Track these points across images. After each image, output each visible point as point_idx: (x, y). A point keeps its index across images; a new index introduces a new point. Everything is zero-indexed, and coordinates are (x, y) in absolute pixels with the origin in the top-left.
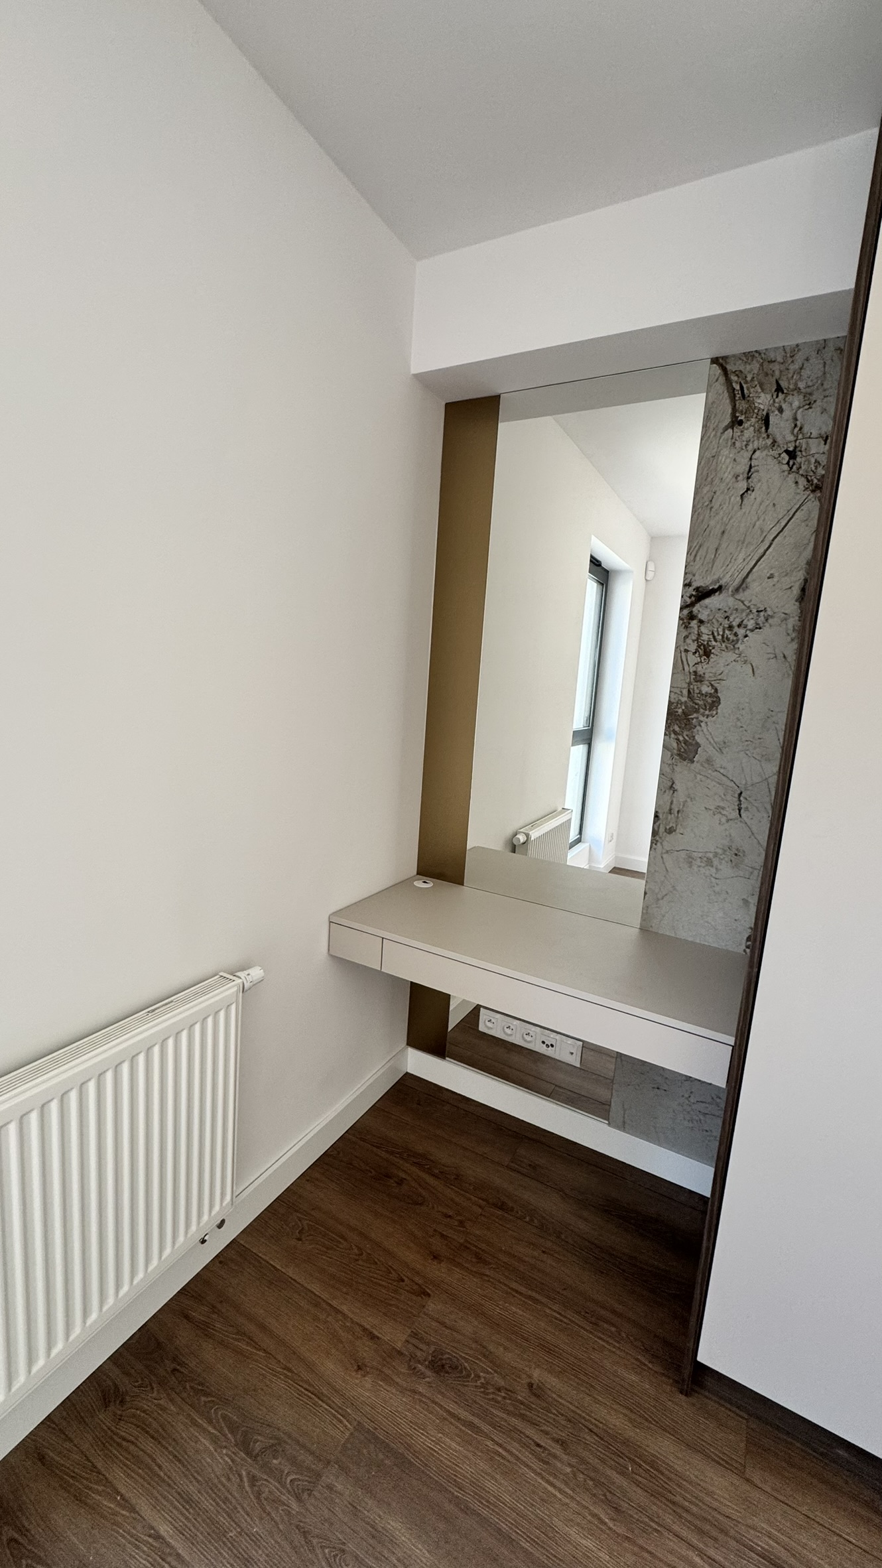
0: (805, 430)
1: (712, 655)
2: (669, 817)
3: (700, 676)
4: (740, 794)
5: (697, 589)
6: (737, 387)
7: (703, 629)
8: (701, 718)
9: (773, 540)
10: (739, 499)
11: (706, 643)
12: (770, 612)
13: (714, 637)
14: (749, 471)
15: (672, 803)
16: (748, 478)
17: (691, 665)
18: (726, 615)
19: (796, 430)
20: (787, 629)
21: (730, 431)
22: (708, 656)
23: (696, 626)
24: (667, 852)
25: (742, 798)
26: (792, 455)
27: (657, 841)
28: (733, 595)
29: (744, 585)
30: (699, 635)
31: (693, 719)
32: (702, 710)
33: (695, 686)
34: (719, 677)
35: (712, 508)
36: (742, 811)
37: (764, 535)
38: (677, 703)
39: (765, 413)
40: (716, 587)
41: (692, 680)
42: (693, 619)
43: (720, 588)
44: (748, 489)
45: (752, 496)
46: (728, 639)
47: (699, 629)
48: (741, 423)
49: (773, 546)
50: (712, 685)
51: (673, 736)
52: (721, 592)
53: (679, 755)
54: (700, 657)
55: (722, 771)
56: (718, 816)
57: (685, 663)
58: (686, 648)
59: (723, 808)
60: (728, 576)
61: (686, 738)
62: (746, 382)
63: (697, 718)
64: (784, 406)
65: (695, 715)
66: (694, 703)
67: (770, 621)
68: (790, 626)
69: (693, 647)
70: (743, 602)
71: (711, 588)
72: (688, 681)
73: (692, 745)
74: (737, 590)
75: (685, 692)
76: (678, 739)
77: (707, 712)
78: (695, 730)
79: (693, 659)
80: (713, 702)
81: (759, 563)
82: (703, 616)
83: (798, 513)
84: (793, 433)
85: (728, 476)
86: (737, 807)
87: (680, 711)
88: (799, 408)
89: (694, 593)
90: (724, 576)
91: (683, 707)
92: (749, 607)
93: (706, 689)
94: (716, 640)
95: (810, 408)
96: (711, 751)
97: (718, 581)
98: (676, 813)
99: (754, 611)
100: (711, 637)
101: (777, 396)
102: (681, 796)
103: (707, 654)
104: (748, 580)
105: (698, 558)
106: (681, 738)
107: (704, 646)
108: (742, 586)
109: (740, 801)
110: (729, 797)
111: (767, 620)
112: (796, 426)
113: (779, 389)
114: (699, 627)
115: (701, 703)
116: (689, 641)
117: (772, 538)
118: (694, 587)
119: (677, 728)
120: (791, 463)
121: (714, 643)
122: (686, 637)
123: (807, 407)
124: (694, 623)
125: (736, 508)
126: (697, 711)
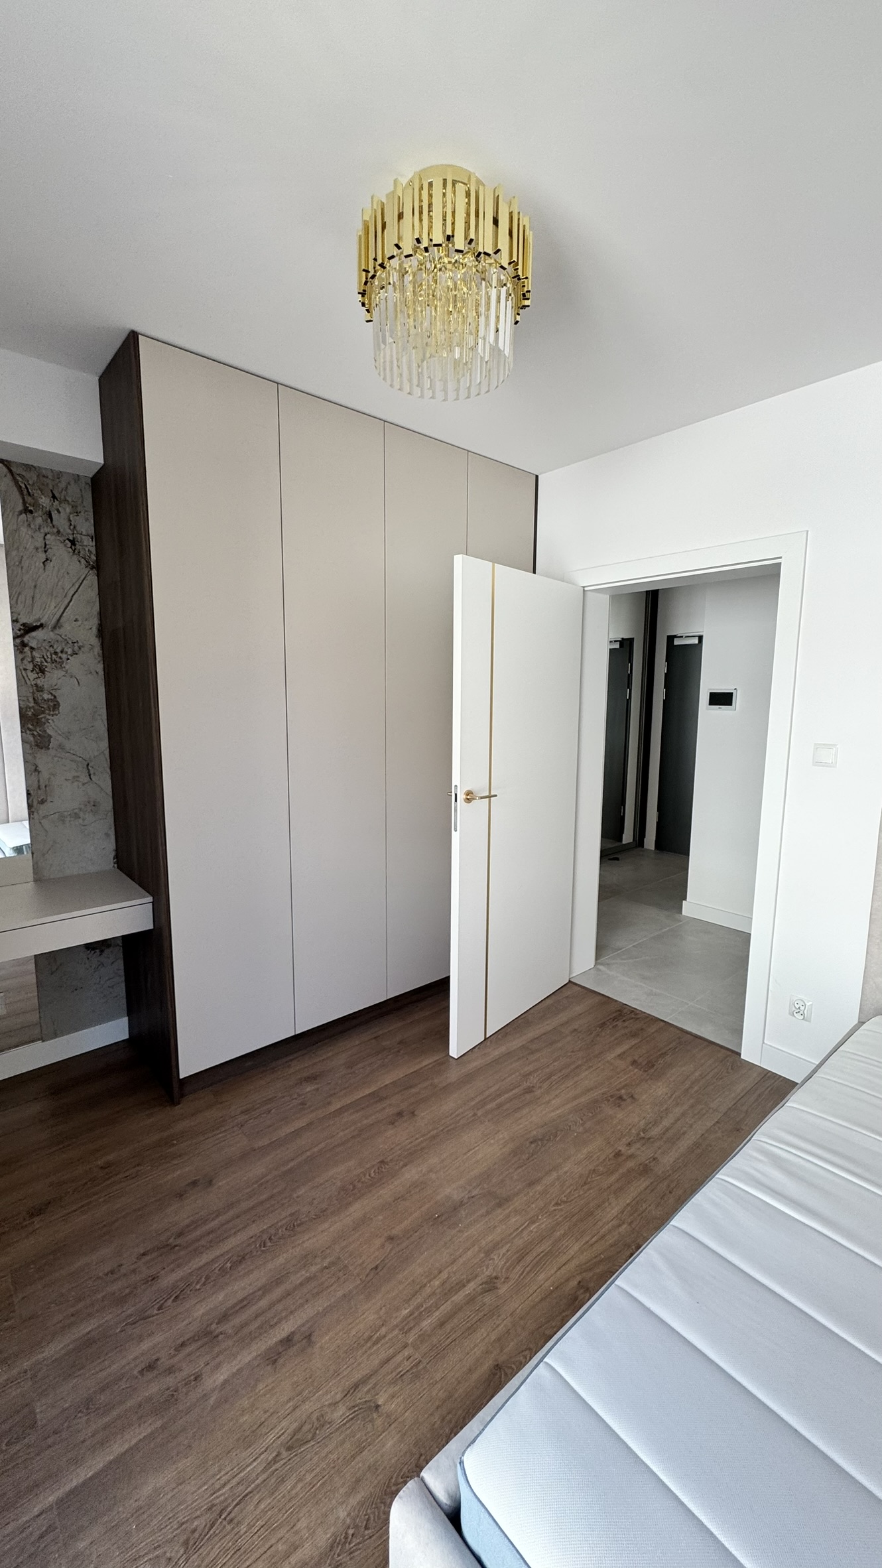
0: (78, 528)
1: (46, 673)
2: (39, 792)
3: (40, 687)
4: (88, 765)
5: (24, 625)
6: (23, 486)
7: (34, 653)
8: (48, 717)
9: (72, 596)
10: (42, 564)
11: (39, 663)
12: (81, 644)
13: (45, 659)
14: (45, 547)
15: (39, 781)
16: (46, 552)
17: (31, 679)
18: (50, 644)
19: (72, 527)
20: (94, 655)
21: (24, 515)
22: (44, 674)
23: (29, 652)
24: (44, 817)
25: (89, 768)
26: (73, 542)
27: (33, 812)
28: (52, 631)
29: (59, 625)
30: (33, 658)
31: (42, 718)
32: (47, 712)
33: (38, 695)
34: (56, 687)
35: (22, 568)
36: (92, 776)
37: (66, 592)
38: (26, 708)
39: (48, 509)
40: (39, 624)
41: (35, 691)
42: (26, 647)
43: (42, 626)
44: (47, 559)
45: (50, 565)
46: (56, 661)
47: (32, 654)
48: (31, 512)
49: (73, 600)
50: (52, 694)
51: (28, 732)
52: (43, 629)
53: (37, 745)
54: (38, 673)
55: (72, 752)
56: (76, 783)
57: (26, 678)
58: (25, 667)
59: (78, 777)
60: (46, 616)
61: (40, 733)
62: (29, 484)
63: (45, 717)
64: (60, 509)
65: (43, 716)
66: (40, 706)
67: (82, 649)
68: (96, 653)
69: (30, 667)
70: (61, 636)
71: (34, 625)
72: (31, 691)
73: (44, 737)
74: (54, 628)
75: (31, 699)
76: (33, 734)
77: (52, 713)
78: (45, 726)
79: (32, 676)
80: (55, 705)
81: (67, 610)
82: (33, 644)
83: (85, 581)
84: (70, 528)
85: (30, 546)
86: (88, 774)
87: (30, 713)
88: (70, 513)
89: (22, 627)
90: (43, 617)
91: (32, 711)
92: (66, 640)
93: (46, 696)
94: (46, 662)
95: (78, 515)
96: (60, 739)
97: (39, 620)
98: (44, 787)
99: (70, 642)
100: (43, 659)
101: (54, 501)
102: (45, 774)
103: (42, 671)
104: (61, 621)
105: (19, 602)
106: (35, 733)
107: (39, 666)
108: (57, 625)
109: (88, 769)
110: (81, 769)
111: (80, 649)
112: (71, 525)
113: (54, 497)
114: (31, 652)
115: (45, 706)
116: (25, 662)
117: (71, 595)
118: (21, 623)
119: (30, 727)
120: (73, 548)
121: (46, 664)
122: (22, 659)
123: (76, 514)
124: (27, 649)
125: (41, 570)
126: (43, 712)
